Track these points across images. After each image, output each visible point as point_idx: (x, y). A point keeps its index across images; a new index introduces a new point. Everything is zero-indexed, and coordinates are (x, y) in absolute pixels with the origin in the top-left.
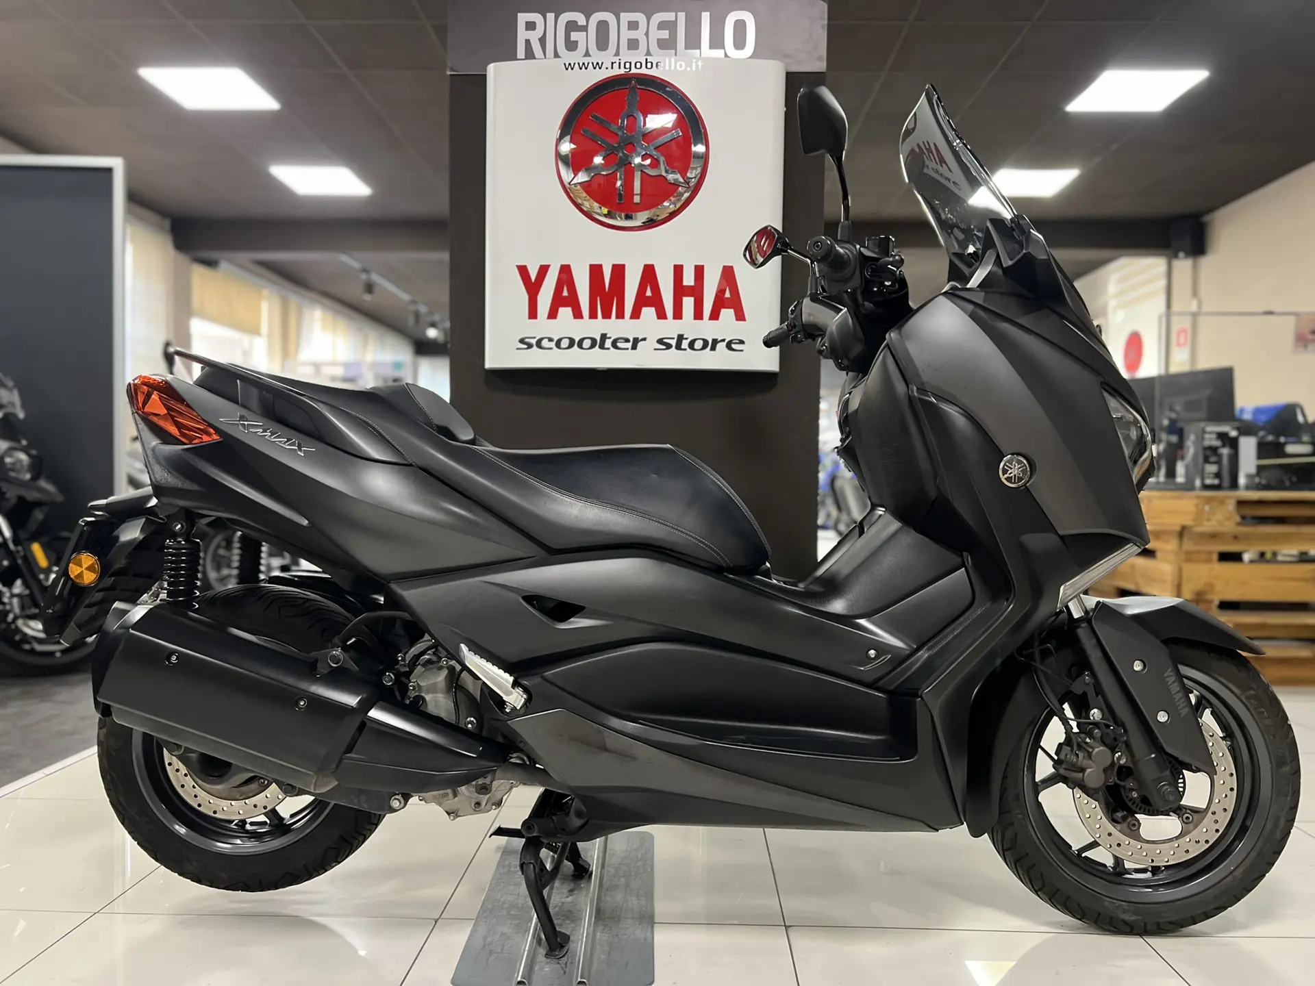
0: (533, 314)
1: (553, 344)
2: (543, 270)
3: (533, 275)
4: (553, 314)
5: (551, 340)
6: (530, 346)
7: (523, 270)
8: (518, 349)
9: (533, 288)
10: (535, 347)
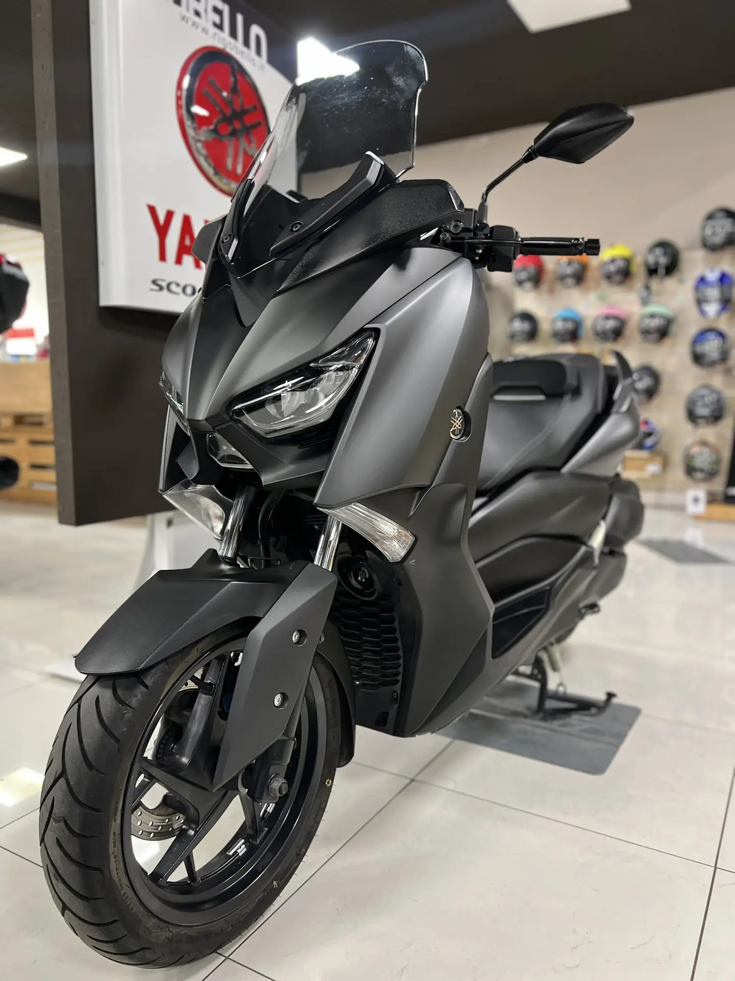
0: (163, 257)
1: (179, 290)
2: (170, 215)
3: (162, 218)
4: (179, 261)
5: (178, 285)
6: (161, 288)
7: (152, 210)
8: (152, 290)
9: (162, 230)
10: (165, 292)
